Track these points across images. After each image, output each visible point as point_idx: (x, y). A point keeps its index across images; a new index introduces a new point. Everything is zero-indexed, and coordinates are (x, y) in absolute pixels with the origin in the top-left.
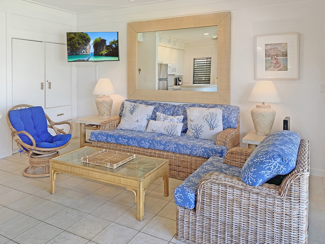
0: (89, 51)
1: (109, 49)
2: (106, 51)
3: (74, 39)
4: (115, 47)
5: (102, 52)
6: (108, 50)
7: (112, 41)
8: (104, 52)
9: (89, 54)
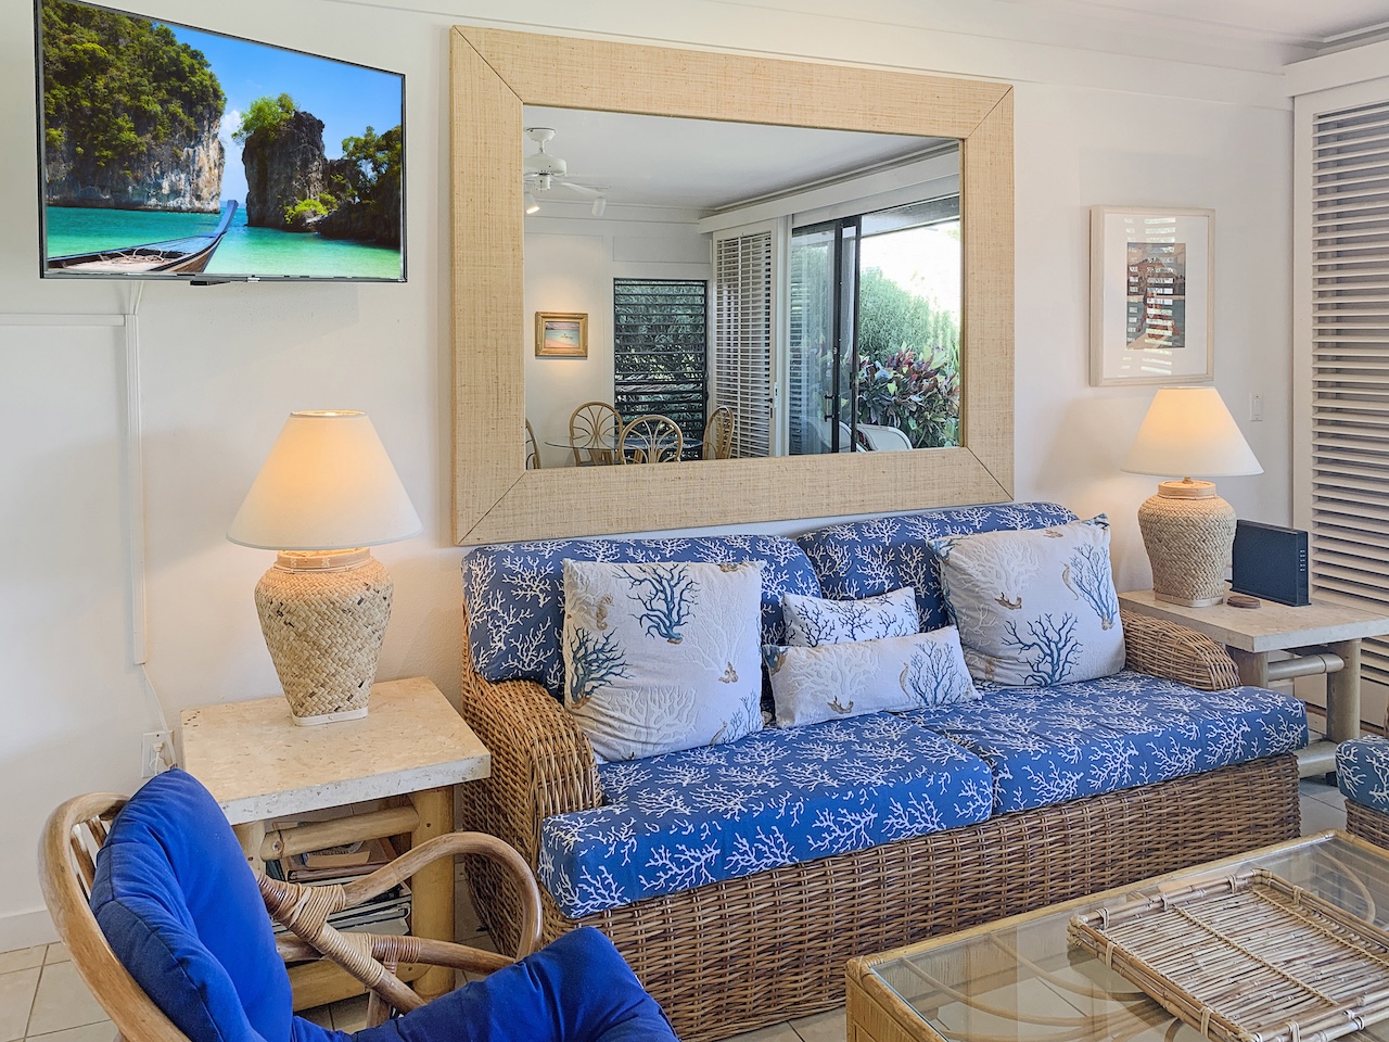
0: (214, 189)
1: (343, 188)
2: (324, 202)
3: (104, 72)
4: (374, 182)
5: (301, 207)
6: (338, 197)
7: (356, 136)
8: (313, 207)
9: (216, 212)
